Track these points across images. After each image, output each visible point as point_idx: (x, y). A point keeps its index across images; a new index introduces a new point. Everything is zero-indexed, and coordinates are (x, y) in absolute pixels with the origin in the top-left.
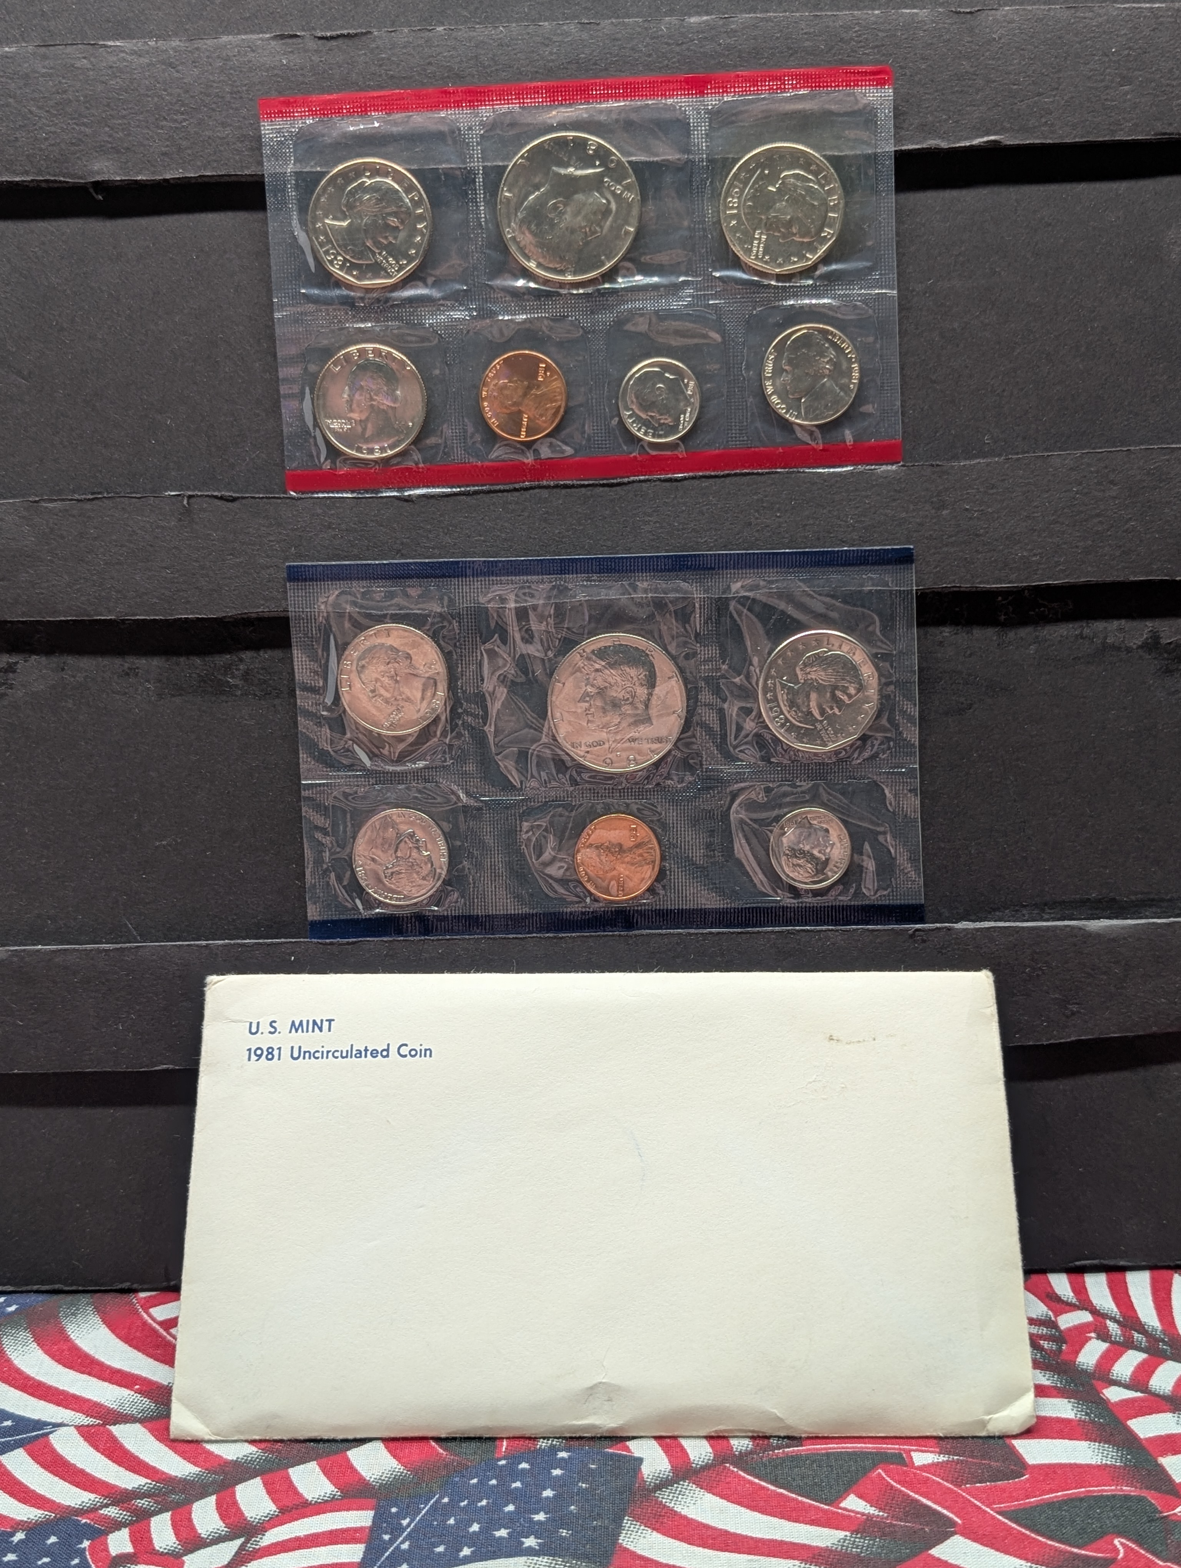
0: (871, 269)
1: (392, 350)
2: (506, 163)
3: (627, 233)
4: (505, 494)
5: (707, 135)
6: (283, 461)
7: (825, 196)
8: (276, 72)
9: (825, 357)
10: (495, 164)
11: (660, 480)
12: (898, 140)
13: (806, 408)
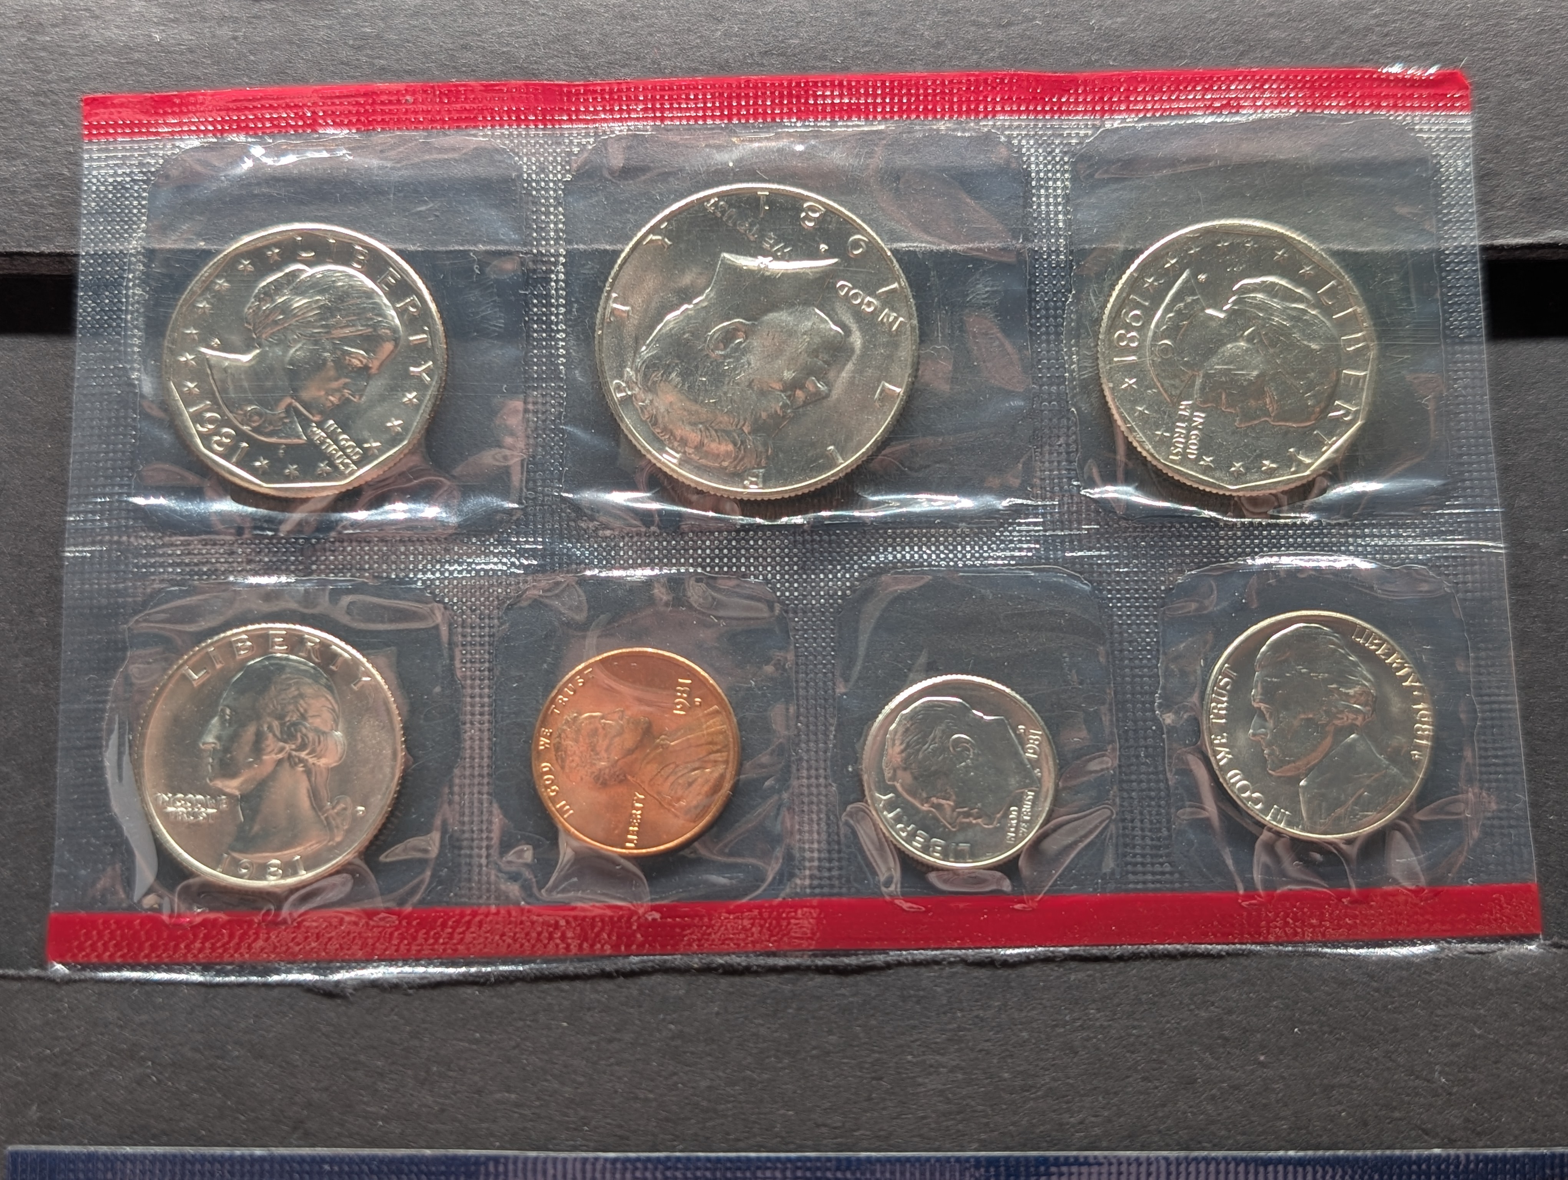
0: (1441, 496)
1: (330, 637)
2: (619, 247)
3: (887, 396)
4: (578, 984)
5: (1066, 197)
6: (47, 887)
7: (1335, 332)
8: (136, 56)
9: (1351, 684)
10: (595, 246)
11: (964, 961)
12: (1487, 226)
13: (1309, 802)
